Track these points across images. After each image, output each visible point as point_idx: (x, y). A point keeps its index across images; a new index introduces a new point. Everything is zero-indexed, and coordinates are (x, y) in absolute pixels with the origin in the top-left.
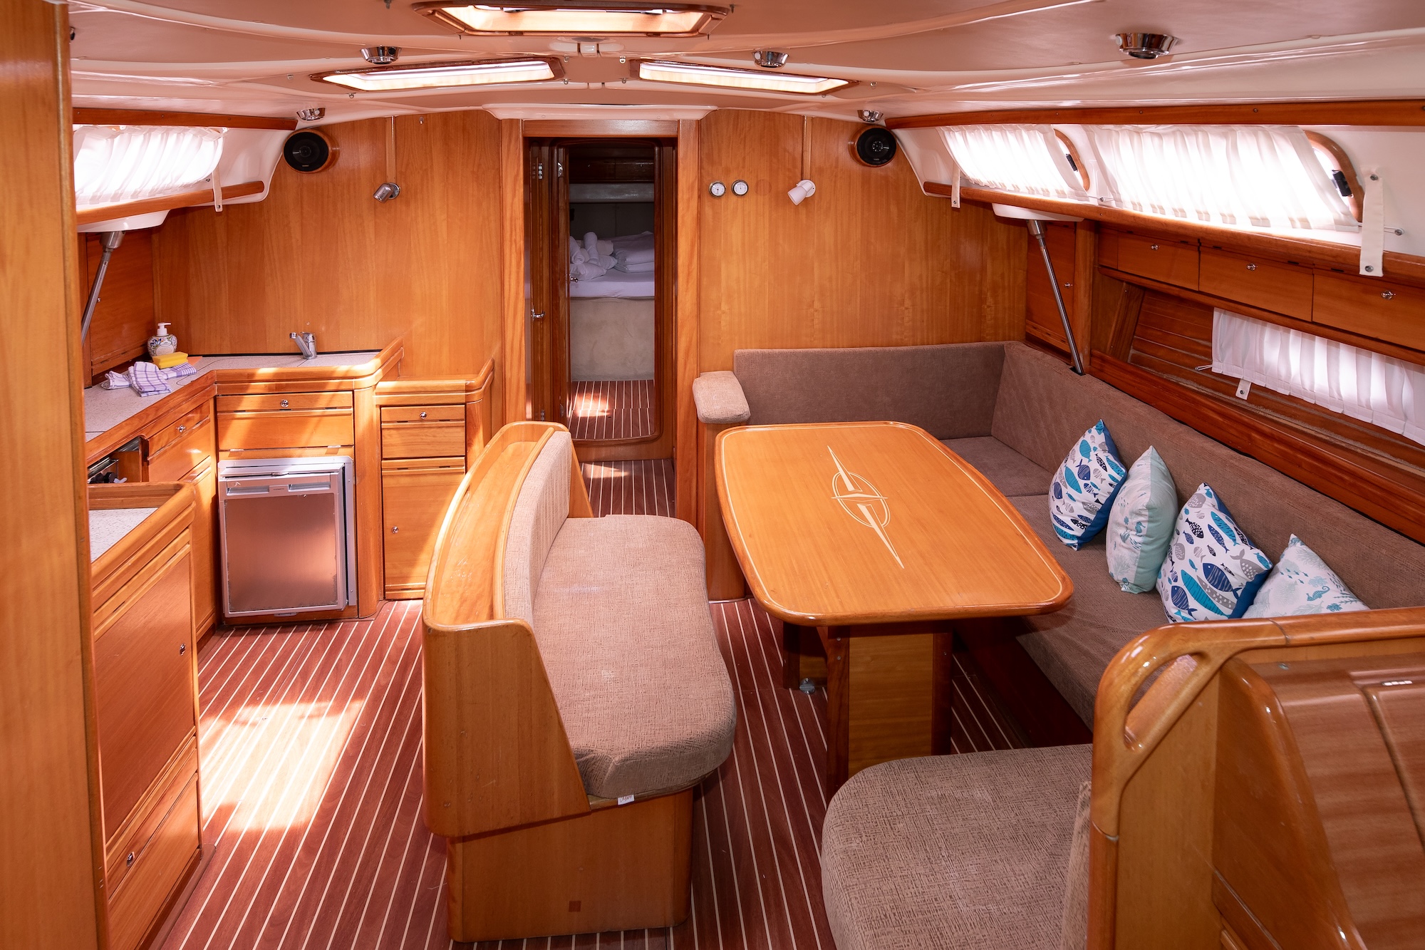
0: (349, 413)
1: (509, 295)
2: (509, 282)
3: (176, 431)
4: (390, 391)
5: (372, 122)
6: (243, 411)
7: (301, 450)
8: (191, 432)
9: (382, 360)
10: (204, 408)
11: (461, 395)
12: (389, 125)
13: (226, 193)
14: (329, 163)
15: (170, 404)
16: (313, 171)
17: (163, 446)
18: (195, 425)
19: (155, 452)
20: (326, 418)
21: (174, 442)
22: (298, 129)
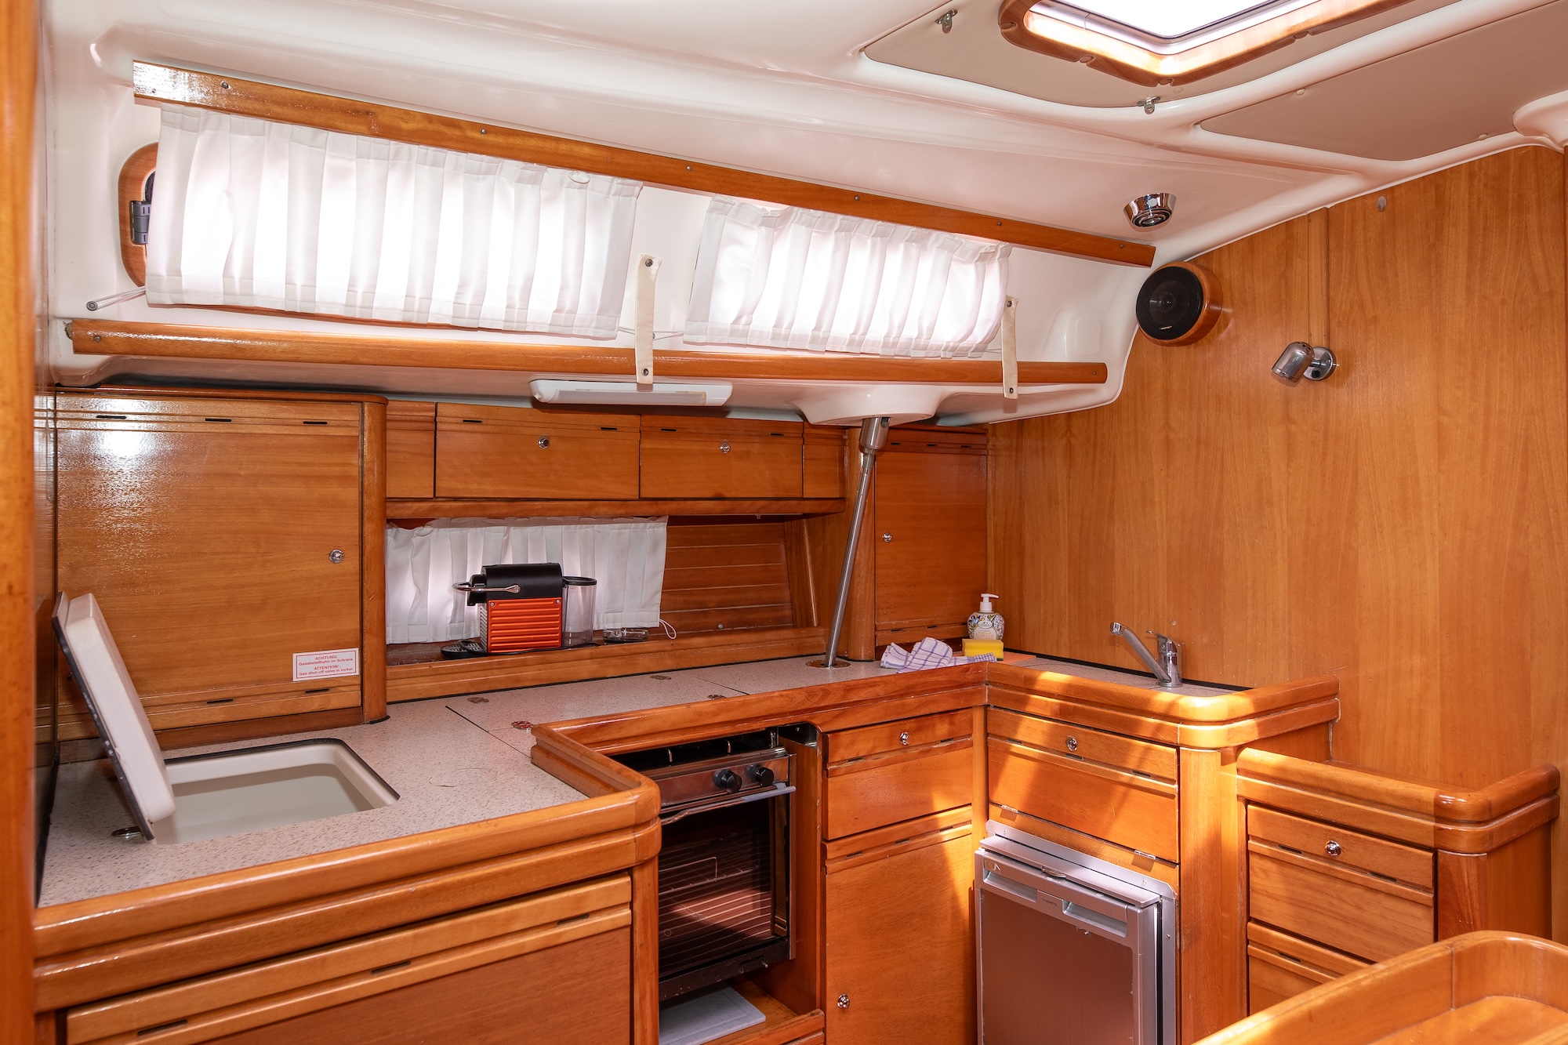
0: (1168, 791)
3: (891, 737)
4: (1268, 772)
5: (1287, 230)
6: (1020, 742)
7: (1095, 844)
8: (928, 751)
9: (1256, 703)
10: (961, 717)
11: (1421, 826)
12: (1317, 228)
13: (1030, 373)
14: (1206, 318)
15: (877, 689)
16: (1181, 338)
17: (861, 755)
18: (936, 743)
19: (843, 761)
20: (1135, 792)
21: (887, 756)
22: (1157, 264)
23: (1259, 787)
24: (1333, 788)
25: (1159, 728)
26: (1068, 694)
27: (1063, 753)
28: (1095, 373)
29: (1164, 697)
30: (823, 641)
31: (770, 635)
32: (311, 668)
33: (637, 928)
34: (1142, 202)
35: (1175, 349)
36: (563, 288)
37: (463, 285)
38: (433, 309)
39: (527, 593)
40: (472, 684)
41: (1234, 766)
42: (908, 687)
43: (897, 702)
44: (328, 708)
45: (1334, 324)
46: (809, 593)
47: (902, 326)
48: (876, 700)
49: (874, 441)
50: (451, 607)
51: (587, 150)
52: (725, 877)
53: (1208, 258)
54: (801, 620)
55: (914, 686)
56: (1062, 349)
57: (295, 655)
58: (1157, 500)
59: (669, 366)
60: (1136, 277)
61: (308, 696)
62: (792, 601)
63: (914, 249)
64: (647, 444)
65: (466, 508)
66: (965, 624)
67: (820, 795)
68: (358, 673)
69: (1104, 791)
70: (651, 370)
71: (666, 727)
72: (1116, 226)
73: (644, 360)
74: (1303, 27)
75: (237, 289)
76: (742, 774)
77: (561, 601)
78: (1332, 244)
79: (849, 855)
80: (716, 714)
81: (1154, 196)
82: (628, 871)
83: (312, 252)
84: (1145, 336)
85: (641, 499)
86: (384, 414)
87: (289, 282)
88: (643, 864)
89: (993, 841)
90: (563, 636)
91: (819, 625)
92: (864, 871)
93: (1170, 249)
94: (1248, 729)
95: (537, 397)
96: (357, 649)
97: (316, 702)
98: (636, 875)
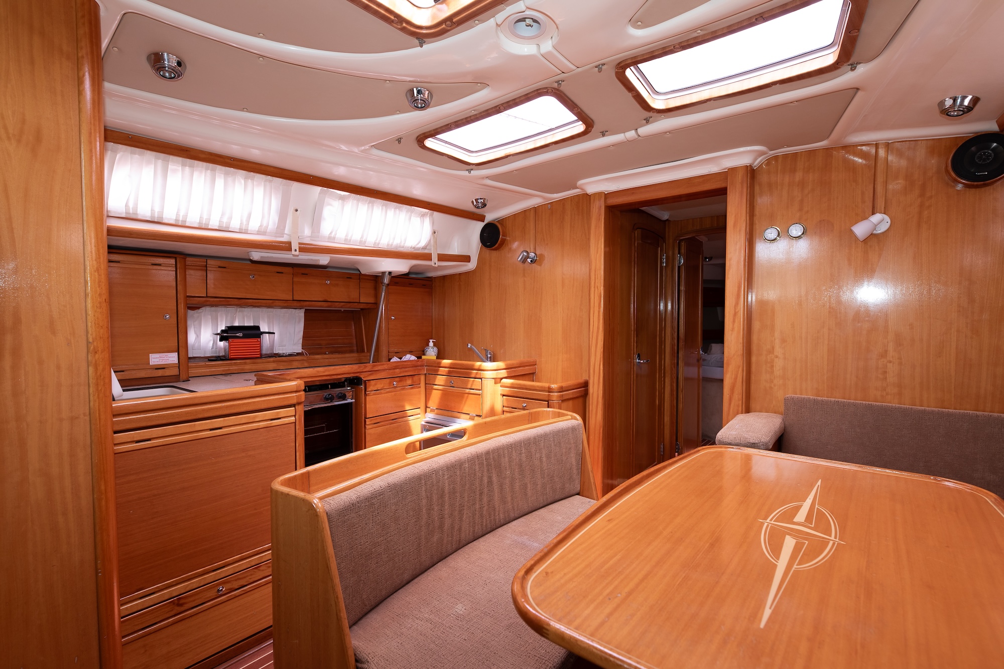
0: (479, 393)
1: (593, 329)
2: (593, 319)
3: (390, 383)
4: (508, 385)
5: (525, 213)
6: (436, 385)
7: (459, 414)
8: (404, 389)
9: (506, 365)
10: (416, 378)
11: (545, 395)
12: (532, 213)
13: (442, 258)
14: (501, 241)
15: (385, 366)
16: (493, 248)
17: (379, 389)
18: (407, 386)
19: (372, 391)
20: (470, 395)
21: (388, 390)
22: (486, 221)
23: (506, 391)
24: (524, 387)
25: (477, 373)
26: (451, 367)
27: (449, 387)
28: (467, 259)
29: (478, 364)
30: (368, 357)
31: (347, 355)
32: (157, 360)
33: (297, 424)
34: (476, 200)
35: (492, 251)
36: (263, 217)
37: (223, 214)
38: (210, 223)
39: (245, 337)
40: (223, 371)
41: (499, 385)
42: (396, 366)
43: (392, 371)
44: (166, 375)
45: (537, 246)
46: (363, 340)
47: (394, 239)
48: (384, 370)
49: (386, 280)
50: (212, 342)
51: (272, 169)
52: (328, 432)
53: (502, 221)
54: (360, 350)
55: (398, 366)
56: (455, 249)
57: (150, 355)
58: (487, 304)
59: (304, 249)
60: (480, 225)
61: (157, 370)
62: (356, 344)
63: (397, 211)
64: (296, 279)
65: (220, 301)
66: (424, 351)
67: (363, 402)
68: (177, 362)
69: (461, 396)
70: (298, 250)
71: (306, 376)
72: (470, 207)
73: (295, 246)
74: (509, 154)
75: (131, 212)
76: (335, 395)
77: (260, 340)
78: (537, 219)
79: (375, 424)
80: (324, 372)
81: (481, 199)
82: (294, 405)
83: (163, 198)
84: (484, 248)
85: (293, 300)
86: (185, 263)
87: (152, 210)
88: (299, 404)
89: (428, 419)
90: (261, 354)
91: (367, 352)
92: (380, 429)
93: (490, 217)
94: (504, 373)
95: (251, 258)
96: (177, 353)
97: (160, 373)
98: (296, 407)
